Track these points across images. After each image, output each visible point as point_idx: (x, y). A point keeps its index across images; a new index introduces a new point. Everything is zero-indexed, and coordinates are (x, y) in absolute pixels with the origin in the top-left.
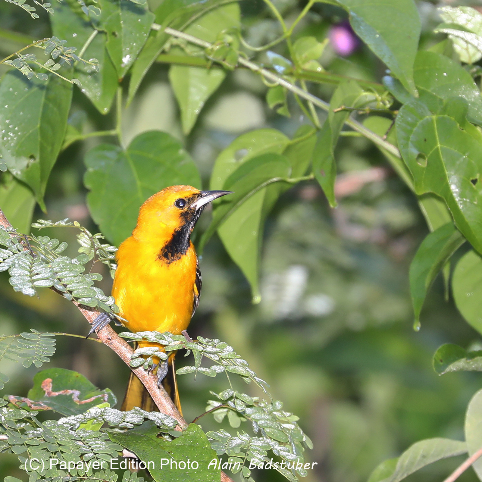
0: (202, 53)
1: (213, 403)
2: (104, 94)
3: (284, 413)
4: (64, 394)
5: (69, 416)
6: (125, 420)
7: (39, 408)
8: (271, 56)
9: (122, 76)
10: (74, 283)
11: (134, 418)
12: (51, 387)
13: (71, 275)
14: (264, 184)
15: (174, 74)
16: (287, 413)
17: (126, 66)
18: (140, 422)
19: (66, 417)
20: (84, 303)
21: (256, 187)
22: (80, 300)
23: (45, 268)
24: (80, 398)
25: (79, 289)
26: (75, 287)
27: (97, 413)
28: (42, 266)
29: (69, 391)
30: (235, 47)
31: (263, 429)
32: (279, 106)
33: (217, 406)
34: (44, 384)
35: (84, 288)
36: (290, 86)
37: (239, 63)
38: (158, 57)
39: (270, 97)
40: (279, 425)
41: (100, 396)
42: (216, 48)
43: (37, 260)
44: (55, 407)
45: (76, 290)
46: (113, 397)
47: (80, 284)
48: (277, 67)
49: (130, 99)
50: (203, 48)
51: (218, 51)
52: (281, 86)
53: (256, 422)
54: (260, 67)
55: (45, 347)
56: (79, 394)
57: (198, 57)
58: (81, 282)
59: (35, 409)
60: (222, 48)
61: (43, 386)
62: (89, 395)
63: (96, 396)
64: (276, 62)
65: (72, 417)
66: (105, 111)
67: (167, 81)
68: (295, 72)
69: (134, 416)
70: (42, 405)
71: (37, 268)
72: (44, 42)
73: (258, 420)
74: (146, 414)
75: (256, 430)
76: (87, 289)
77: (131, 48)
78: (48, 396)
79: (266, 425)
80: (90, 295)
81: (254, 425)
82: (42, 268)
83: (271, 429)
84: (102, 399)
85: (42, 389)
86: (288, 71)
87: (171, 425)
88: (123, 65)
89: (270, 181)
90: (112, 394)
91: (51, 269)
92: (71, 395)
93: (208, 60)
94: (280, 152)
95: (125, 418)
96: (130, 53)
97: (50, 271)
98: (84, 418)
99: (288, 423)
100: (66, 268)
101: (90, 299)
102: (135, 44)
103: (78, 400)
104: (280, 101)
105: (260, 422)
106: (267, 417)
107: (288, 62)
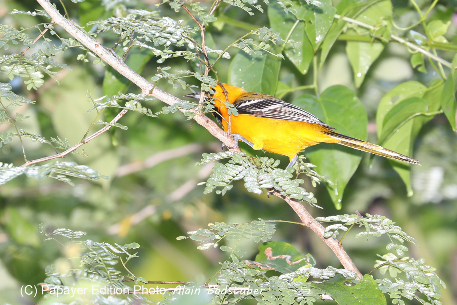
0: (367, 33)
1: (379, 262)
2: (304, 61)
3: (426, 266)
4: (280, 258)
5: (286, 273)
6: (323, 275)
7: (266, 269)
8: (413, 33)
9: (316, 49)
10: (286, 185)
11: (329, 273)
12: (271, 253)
13: (284, 179)
14: (411, 117)
15: (350, 48)
16: (428, 266)
17: (318, 42)
18: (333, 275)
19: (284, 274)
20: (294, 197)
21: (406, 119)
22: (291, 195)
23: (268, 176)
24: (291, 260)
25: (290, 189)
26: (287, 187)
27: (304, 271)
28: (265, 175)
29: (283, 256)
30: (389, 29)
31: (413, 277)
32: (419, 66)
33: (382, 264)
34: (266, 252)
35: (293, 187)
36: (426, 52)
37: (391, 38)
38: (339, 36)
39: (413, 60)
40: (423, 274)
41: (304, 259)
42: (377, 29)
43: (261, 171)
44: (276, 268)
45: (288, 189)
46: (313, 260)
47: (290, 185)
48: (417, 41)
49: (321, 64)
50: (368, 29)
51: (378, 31)
52: (420, 53)
53: (408, 273)
54: (406, 41)
55: (268, 229)
56: (290, 258)
57: (365, 36)
58: (291, 184)
59: (263, 269)
60: (381, 29)
61: (266, 253)
62: (296, 259)
63: (301, 259)
64: (416, 37)
65: (288, 274)
66: (304, 72)
67: (344, 52)
68: (429, 43)
69: (329, 272)
70: (268, 266)
71: (262, 176)
72: (258, 30)
73: (409, 271)
74: (336, 270)
75: (408, 277)
76: (295, 188)
77: (322, 31)
78: (269, 259)
79: (414, 274)
80: (298, 192)
81: (407, 274)
82: (265, 176)
83: (418, 276)
84: (306, 261)
85: (266, 254)
86: (425, 43)
87: (353, 276)
88: (316, 42)
89: (414, 115)
90: (312, 258)
91: (271, 176)
92: (285, 258)
93: (371, 37)
94: (421, 97)
95: (323, 273)
96: (321, 34)
97: (271, 178)
98: (296, 275)
99: (429, 272)
100: (281, 176)
101: (298, 194)
102: (324, 28)
103: (290, 262)
104: (420, 63)
105: (410, 273)
106: (415, 269)
107: (424, 37)
